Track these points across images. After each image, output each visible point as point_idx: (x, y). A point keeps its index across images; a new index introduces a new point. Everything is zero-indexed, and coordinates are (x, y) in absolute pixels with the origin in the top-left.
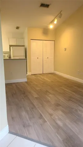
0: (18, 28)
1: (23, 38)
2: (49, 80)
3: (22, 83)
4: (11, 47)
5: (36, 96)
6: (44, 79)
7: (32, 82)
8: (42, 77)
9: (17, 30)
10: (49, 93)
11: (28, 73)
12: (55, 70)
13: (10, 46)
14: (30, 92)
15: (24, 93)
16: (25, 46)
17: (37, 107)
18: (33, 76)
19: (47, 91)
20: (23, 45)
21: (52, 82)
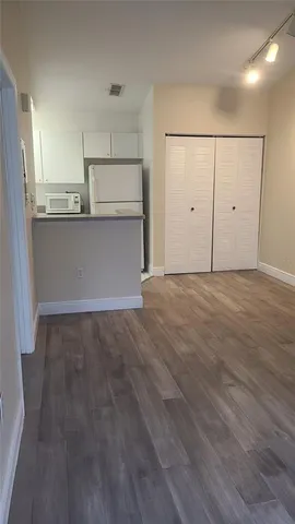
0: (116, 90)
1: (137, 131)
2: (235, 307)
3: (119, 312)
4: (90, 167)
5: (168, 392)
6: (213, 299)
7: (160, 312)
8: (205, 287)
9: (114, 97)
10: (231, 381)
11: (151, 267)
12: (262, 257)
13: (88, 162)
14: (145, 369)
15: (120, 373)
16: (145, 162)
17: (164, 466)
18: (171, 284)
19: (221, 367)
20: (136, 157)
21: (248, 314)
